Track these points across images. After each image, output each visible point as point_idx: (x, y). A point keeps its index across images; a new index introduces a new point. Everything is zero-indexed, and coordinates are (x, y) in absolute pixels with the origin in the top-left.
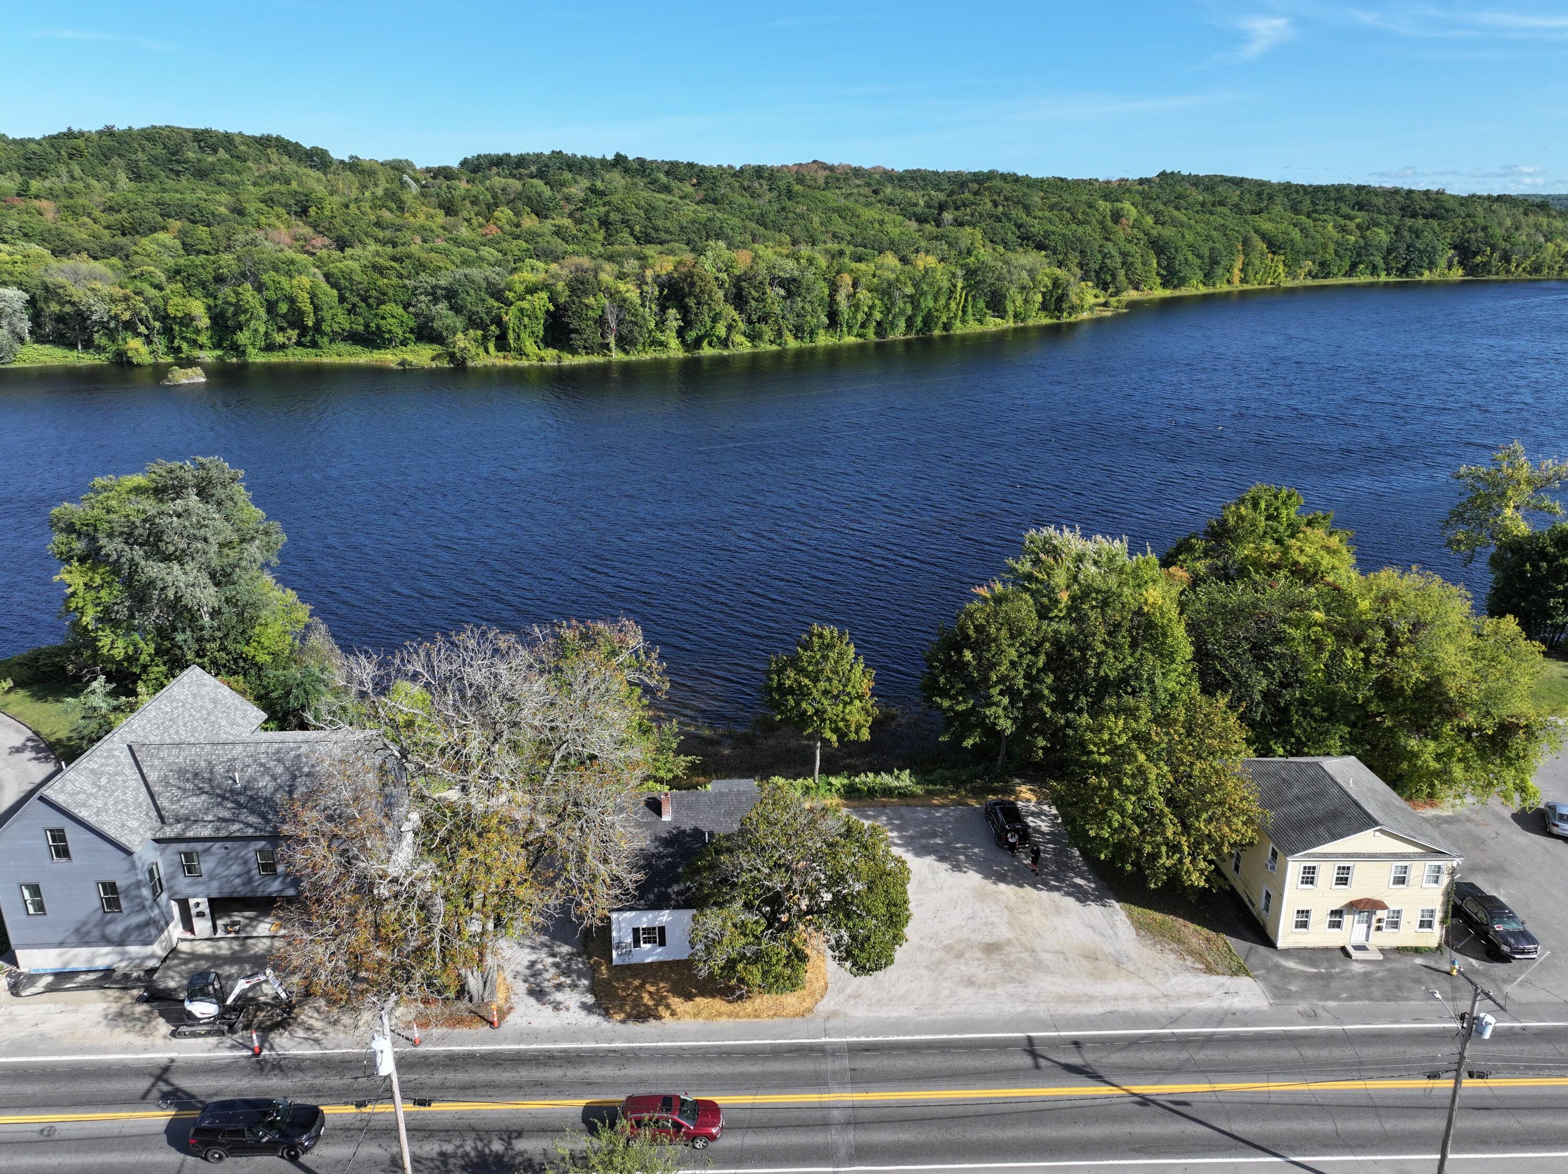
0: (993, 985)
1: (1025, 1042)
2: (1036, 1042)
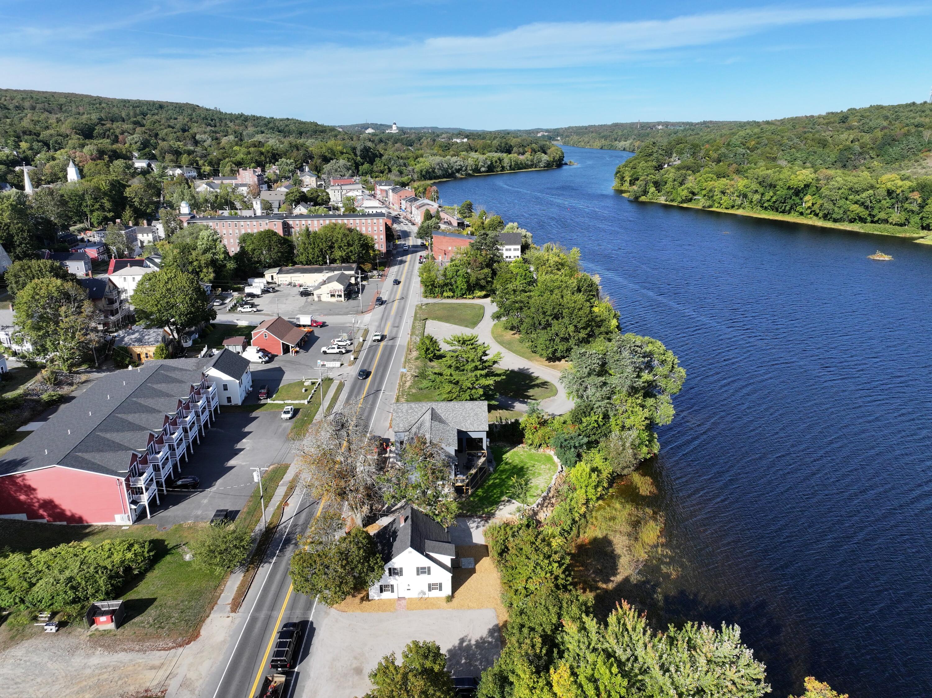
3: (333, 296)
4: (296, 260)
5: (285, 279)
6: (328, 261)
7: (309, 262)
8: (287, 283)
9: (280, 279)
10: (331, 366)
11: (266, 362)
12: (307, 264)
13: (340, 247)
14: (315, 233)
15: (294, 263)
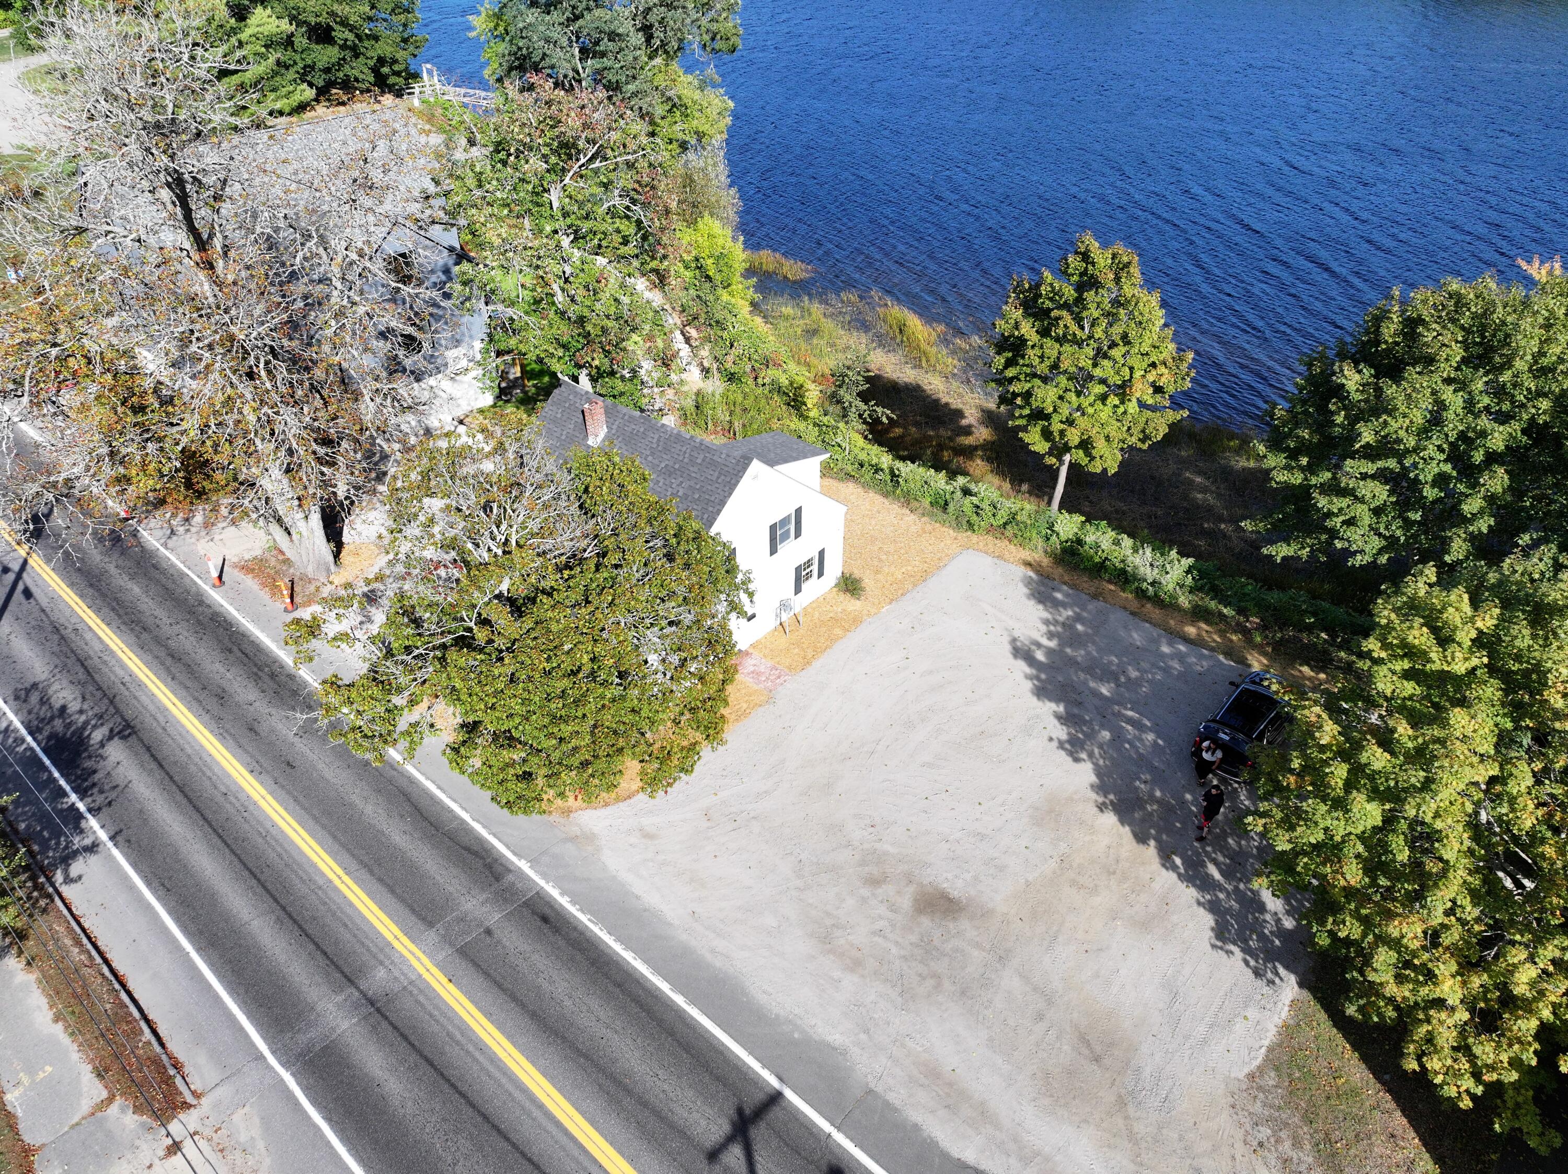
0: (855, 965)
1: (760, 1097)
2: (775, 1113)
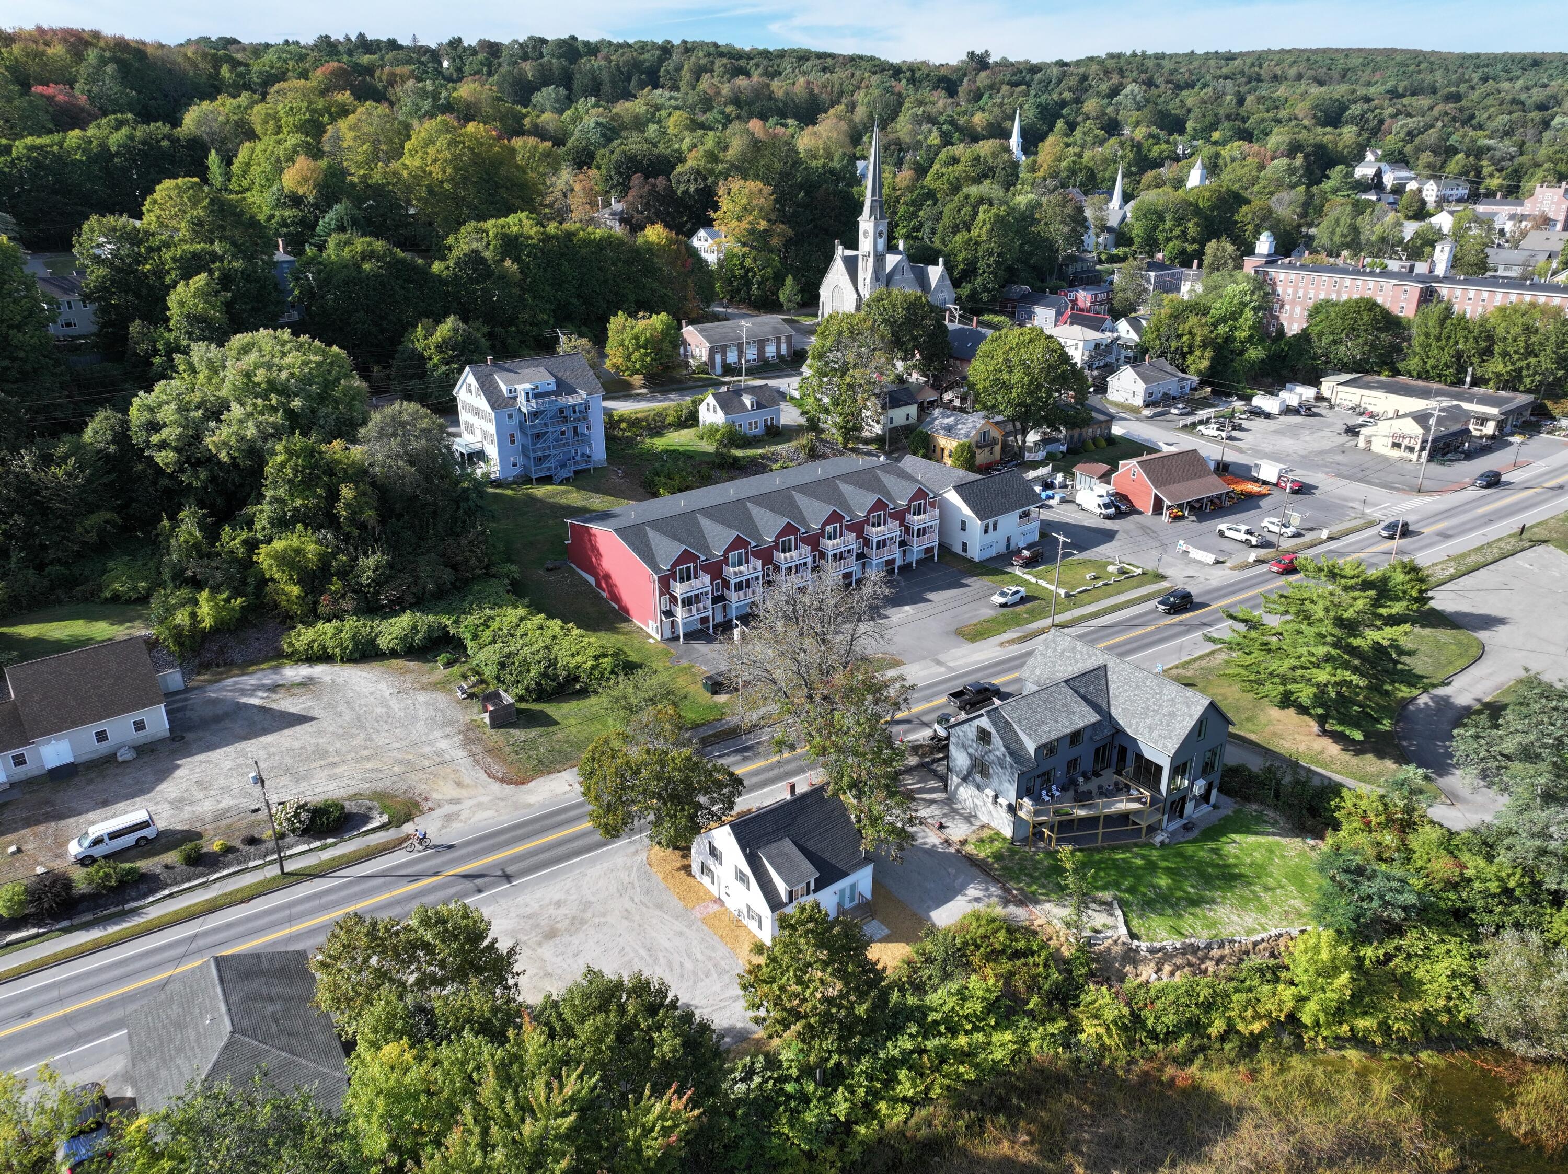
0: (542, 908)
1: (512, 880)
3: (1396, 445)
4: (1401, 366)
5: (1349, 397)
6: (1468, 379)
7: (1423, 375)
8: (1351, 405)
9: (1340, 395)
10: (1198, 558)
11: (1108, 517)
12: (1419, 377)
13: (1505, 354)
14: (1462, 317)
15: (1396, 372)
